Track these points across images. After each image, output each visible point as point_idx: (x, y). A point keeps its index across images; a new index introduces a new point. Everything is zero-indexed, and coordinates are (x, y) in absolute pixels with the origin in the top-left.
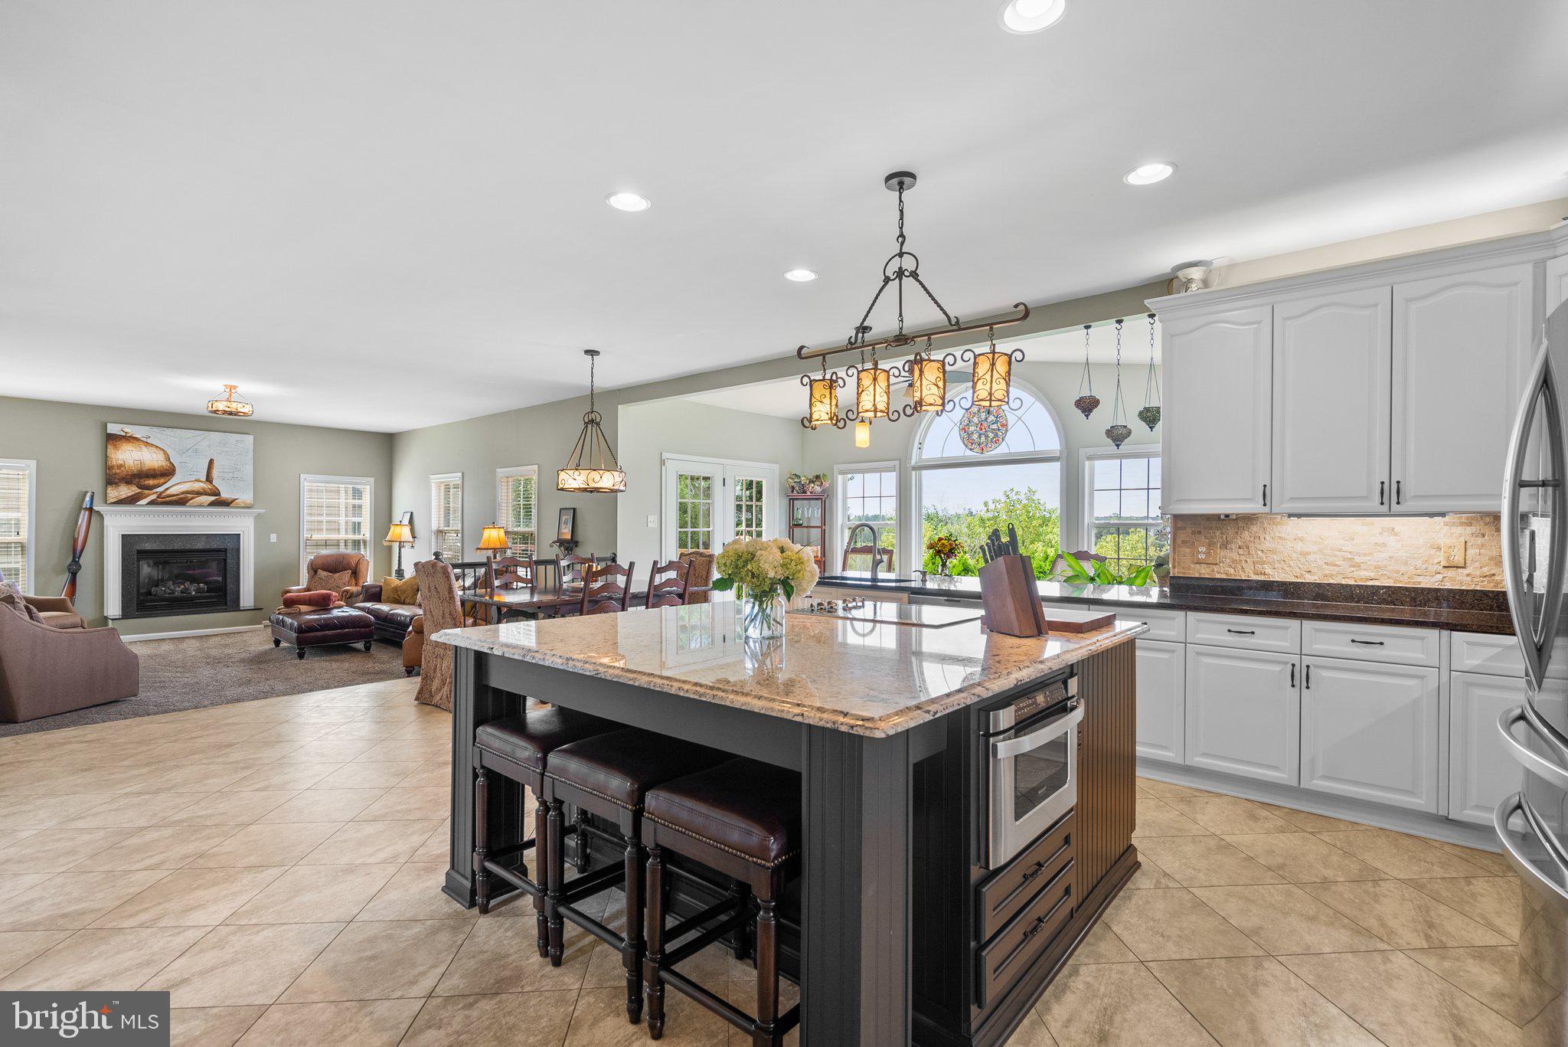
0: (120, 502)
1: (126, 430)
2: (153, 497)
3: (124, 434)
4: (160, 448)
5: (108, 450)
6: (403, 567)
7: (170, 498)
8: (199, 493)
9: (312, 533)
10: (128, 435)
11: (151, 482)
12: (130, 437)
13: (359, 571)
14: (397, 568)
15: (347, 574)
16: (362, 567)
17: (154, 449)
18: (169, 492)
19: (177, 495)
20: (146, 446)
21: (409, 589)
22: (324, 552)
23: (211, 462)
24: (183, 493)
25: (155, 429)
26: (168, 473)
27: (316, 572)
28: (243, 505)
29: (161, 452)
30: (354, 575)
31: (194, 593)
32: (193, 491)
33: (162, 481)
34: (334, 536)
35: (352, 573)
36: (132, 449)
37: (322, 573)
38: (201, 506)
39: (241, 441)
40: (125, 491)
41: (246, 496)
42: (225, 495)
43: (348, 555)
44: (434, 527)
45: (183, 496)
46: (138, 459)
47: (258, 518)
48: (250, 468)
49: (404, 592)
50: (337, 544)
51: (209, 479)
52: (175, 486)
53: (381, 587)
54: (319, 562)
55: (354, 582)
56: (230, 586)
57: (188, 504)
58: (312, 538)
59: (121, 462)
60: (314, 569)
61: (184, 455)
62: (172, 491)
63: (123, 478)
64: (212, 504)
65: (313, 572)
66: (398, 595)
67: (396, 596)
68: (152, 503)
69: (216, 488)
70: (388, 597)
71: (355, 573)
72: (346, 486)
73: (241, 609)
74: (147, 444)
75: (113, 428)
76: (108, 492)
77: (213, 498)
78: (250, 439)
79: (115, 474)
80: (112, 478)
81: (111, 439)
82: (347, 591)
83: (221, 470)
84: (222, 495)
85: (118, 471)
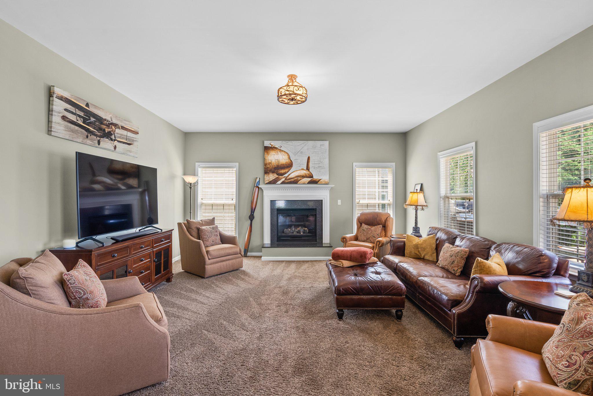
0: (270, 183)
1: (272, 144)
2: (283, 179)
3: (271, 146)
4: (286, 152)
5: (265, 155)
6: (419, 226)
7: (291, 180)
8: (303, 177)
9: (360, 199)
10: (273, 146)
11: (282, 171)
12: (274, 147)
13: (388, 225)
14: (414, 225)
15: (379, 228)
16: (389, 224)
17: (283, 153)
18: (290, 177)
19: (293, 178)
20: (280, 151)
21: (429, 247)
22: (367, 211)
23: (309, 158)
24: (296, 177)
25: (284, 142)
26: (289, 166)
27: (361, 224)
28: (324, 183)
29: (287, 155)
30: (384, 228)
31: (302, 233)
32: (301, 175)
33: (287, 170)
34: (372, 201)
35: (383, 226)
36: (274, 154)
37: (365, 226)
38: (304, 184)
39: (323, 145)
40: (272, 177)
41: (325, 178)
42: (315, 177)
43: (380, 213)
44: (443, 193)
45: (296, 178)
46: (276, 159)
47: (332, 189)
48: (327, 161)
49: (424, 249)
50: (374, 206)
51: (308, 169)
52: (293, 173)
53: (404, 242)
54: (363, 218)
55: (383, 233)
56: (318, 231)
57: (298, 183)
58: (360, 203)
59: (270, 161)
60: (360, 222)
61: (296, 155)
62: (292, 176)
63: (271, 170)
64: (310, 183)
65: (359, 224)
66: (419, 251)
67: (417, 252)
68: (283, 183)
69: (311, 173)
70: (411, 252)
71: (385, 227)
72: (378, 169)
73: (324, 246)
74: (281, 150)
75: (267, 143)
76: (265, 177)
77: (309, 179)
78: (327, 143)
79: (268, 168)
80: (267, 171)
81: (267, 149)
82: (379, 241)
83: (313, 163)
84: (314, 177)
85: (269, 166)
